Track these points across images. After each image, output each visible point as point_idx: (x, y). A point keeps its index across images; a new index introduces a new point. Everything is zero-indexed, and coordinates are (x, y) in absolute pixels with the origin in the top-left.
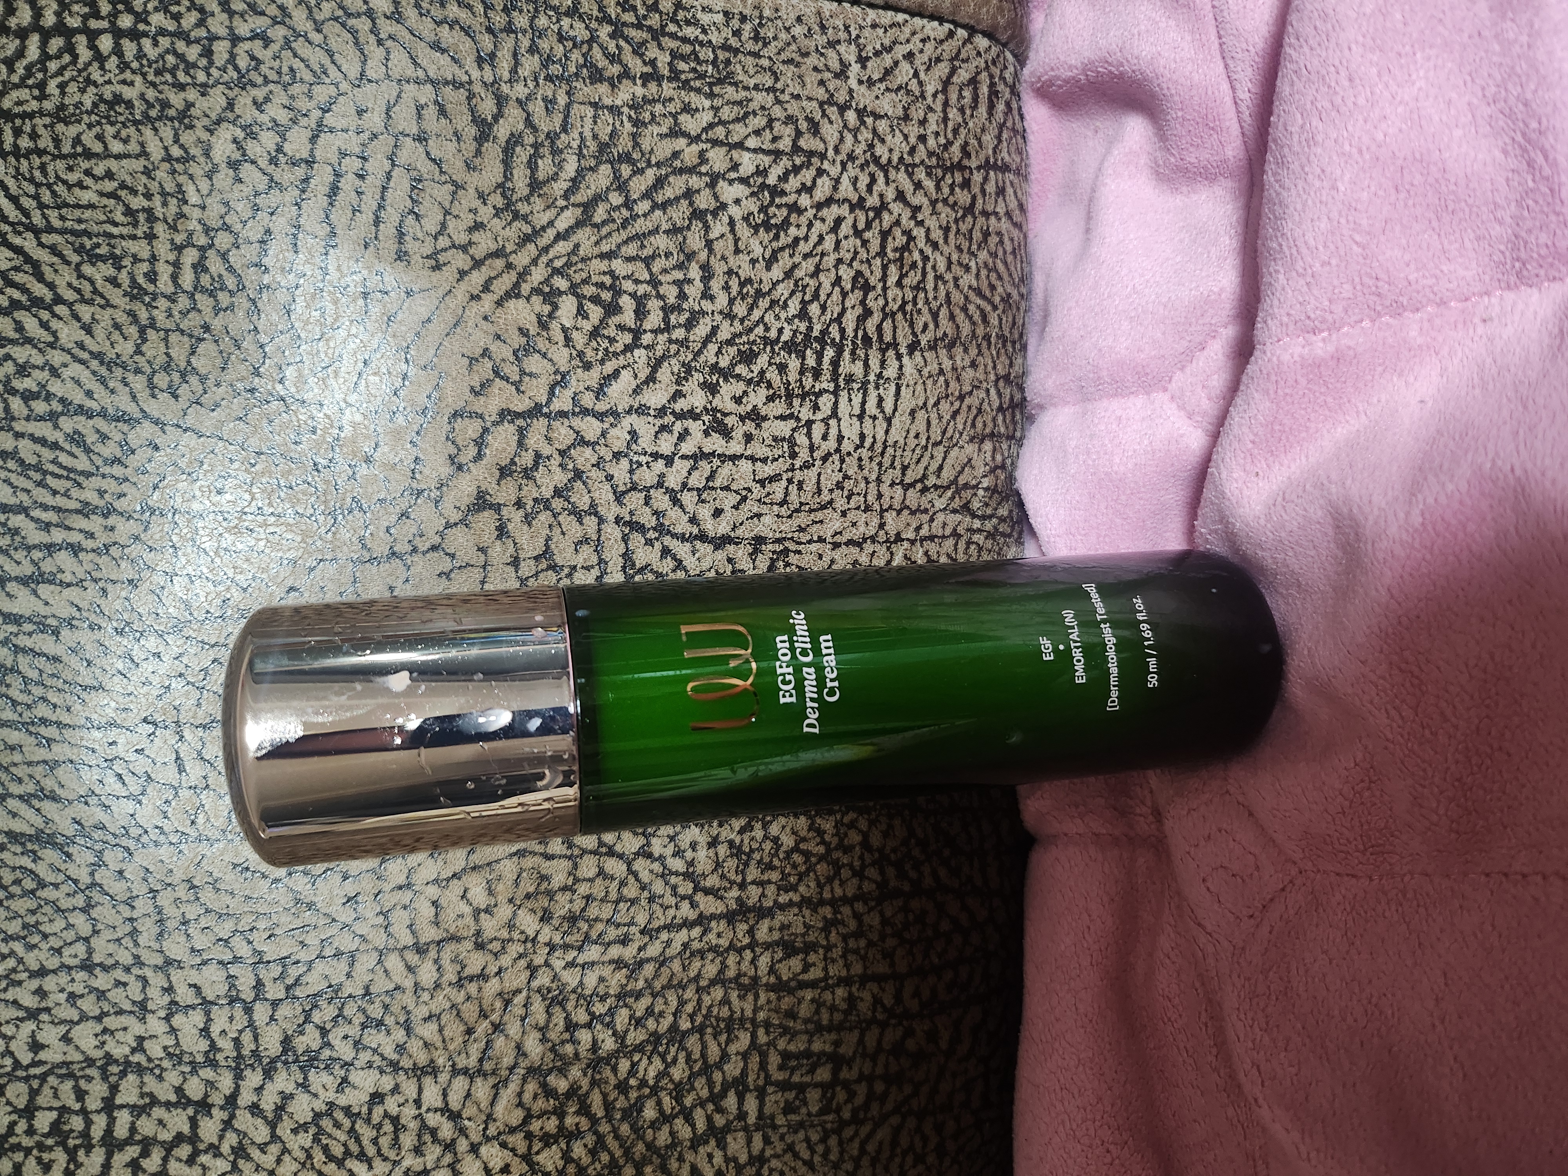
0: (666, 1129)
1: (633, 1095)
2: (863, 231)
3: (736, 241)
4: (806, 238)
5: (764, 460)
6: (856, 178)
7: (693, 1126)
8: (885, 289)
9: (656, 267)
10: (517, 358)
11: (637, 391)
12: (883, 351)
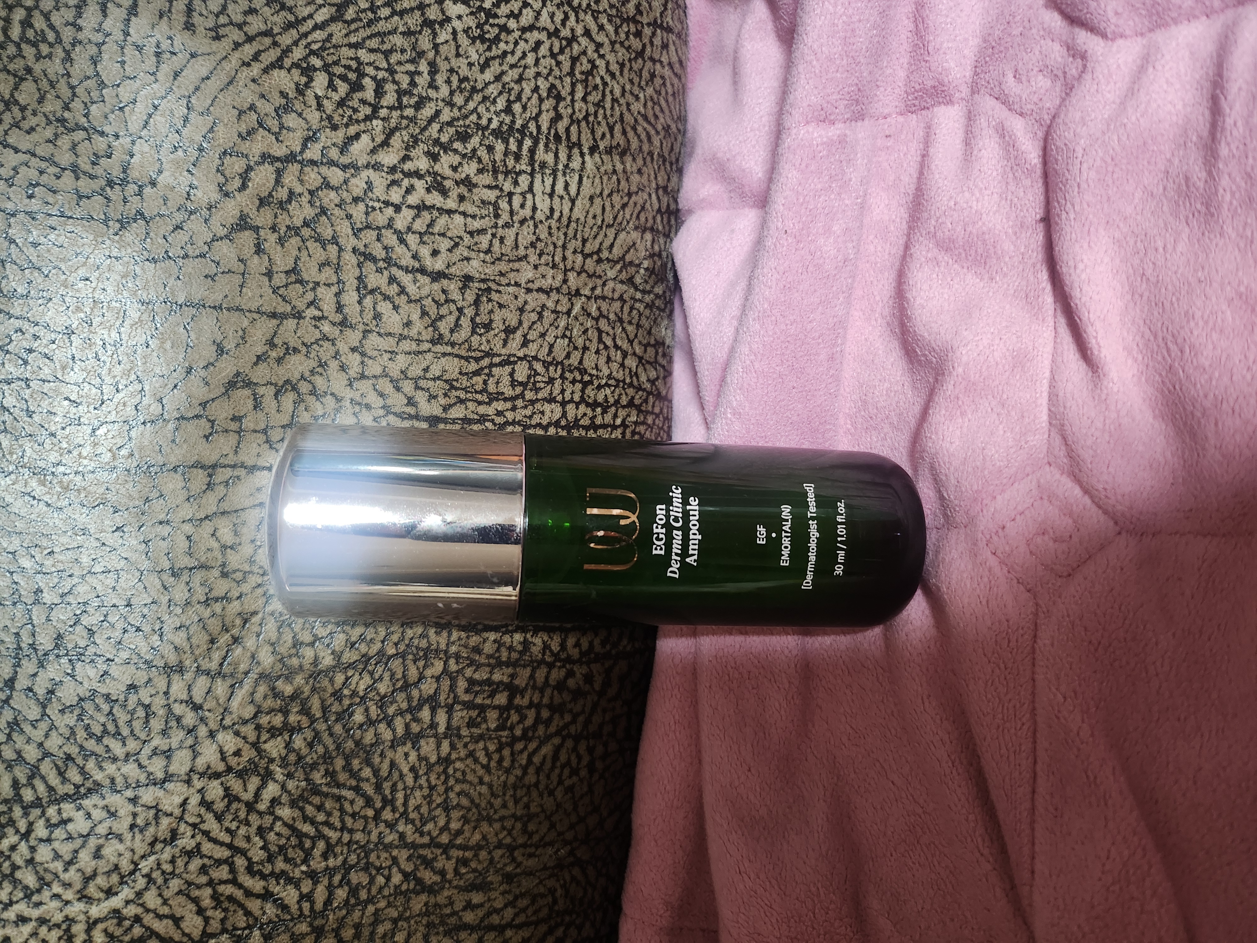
0: (372, 731)
1: (346, 702)
2: (558, 54)
3: (458, 47)
4: (513, 53)
5: (474, 217)
6: (554, 13)
7: (394, 730)
8: (573, 101)
9: (393, 59)
10: (278, 115)
11: (373, 151)
12: (570, 148)
